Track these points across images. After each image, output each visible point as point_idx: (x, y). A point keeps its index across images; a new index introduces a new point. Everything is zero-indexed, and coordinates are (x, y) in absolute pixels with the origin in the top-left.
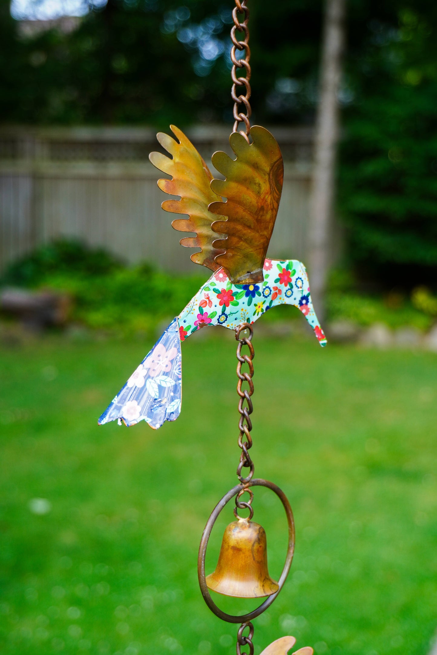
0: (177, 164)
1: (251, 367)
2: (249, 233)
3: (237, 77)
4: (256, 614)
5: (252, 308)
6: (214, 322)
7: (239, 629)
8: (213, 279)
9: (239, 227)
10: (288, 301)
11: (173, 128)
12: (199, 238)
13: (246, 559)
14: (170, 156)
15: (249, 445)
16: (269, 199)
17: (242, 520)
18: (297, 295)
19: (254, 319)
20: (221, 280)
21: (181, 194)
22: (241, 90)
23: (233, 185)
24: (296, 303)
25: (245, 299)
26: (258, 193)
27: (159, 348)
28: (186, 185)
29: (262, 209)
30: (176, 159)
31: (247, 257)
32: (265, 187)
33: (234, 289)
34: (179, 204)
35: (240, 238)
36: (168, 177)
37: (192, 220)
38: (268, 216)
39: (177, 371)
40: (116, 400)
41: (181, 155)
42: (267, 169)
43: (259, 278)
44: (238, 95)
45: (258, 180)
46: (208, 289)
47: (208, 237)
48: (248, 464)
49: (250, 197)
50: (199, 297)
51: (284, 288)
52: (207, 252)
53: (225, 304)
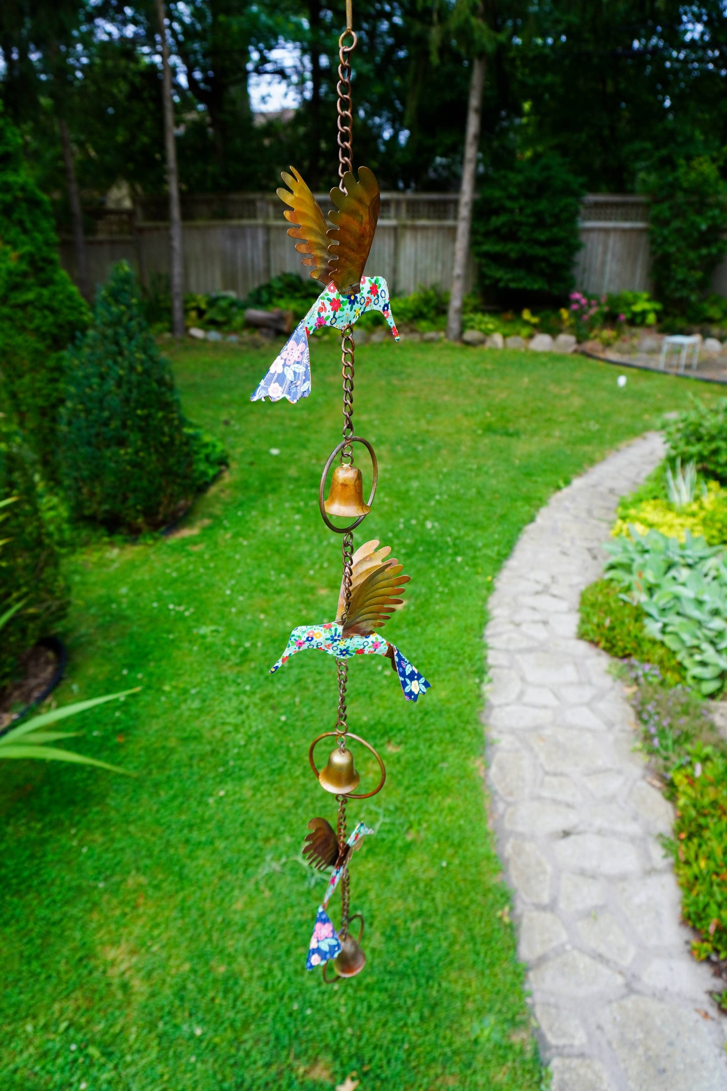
0: (297, 198)
1: (352, 357)
2: (352, 255)
3: (342, 126)
4: (354, 526)
5: (353, 313)
6: (328, 324)
7: (344, 537)
8: (327, 291)
9: (346, 250)
10: (375, 308)
11: (291, 168)
12: (315, 259)
13: (351, 491)
14: (291, 191)
15: (351, 413)
16: (368, 228)
17: (345, 466)
18: (382, 303)
19: (354, 321)
20: (333, 291)
21: (301, 223)
22: (345, 138)
23: (344, 216)
24: (381, 309)
25: (349, 306)
26: (361, 223)
27: (291, 343)
28: (304, 216)
29: (363, 236)
30: (296, 194)
31: (350, 273)
32: (366, 218)
33: (341, 299)
34: (300, 232)
35: (347, 259)
36: (290, 209)
37: (310, 245)
38: (367, 242)
39: (306, 361)
40: (262, 383)
41: (300, 192)
42: (368, 203)
43: (357, 290)
44: (342, 142)
45: (361, 212)
46: (323, 298)
47: (321, 258)
48: (350, 426)
49: (355, 226)
50: (317, 304)
51: (373, 298)
52: (321, 270)
53: (335, 310)
